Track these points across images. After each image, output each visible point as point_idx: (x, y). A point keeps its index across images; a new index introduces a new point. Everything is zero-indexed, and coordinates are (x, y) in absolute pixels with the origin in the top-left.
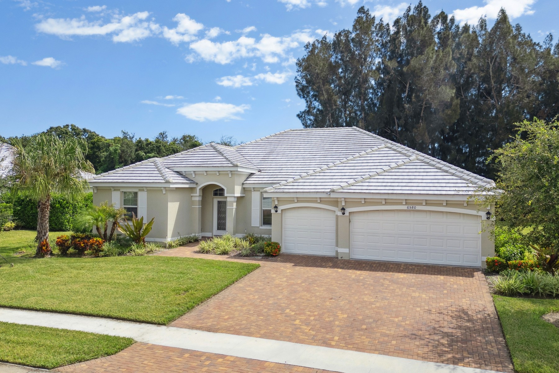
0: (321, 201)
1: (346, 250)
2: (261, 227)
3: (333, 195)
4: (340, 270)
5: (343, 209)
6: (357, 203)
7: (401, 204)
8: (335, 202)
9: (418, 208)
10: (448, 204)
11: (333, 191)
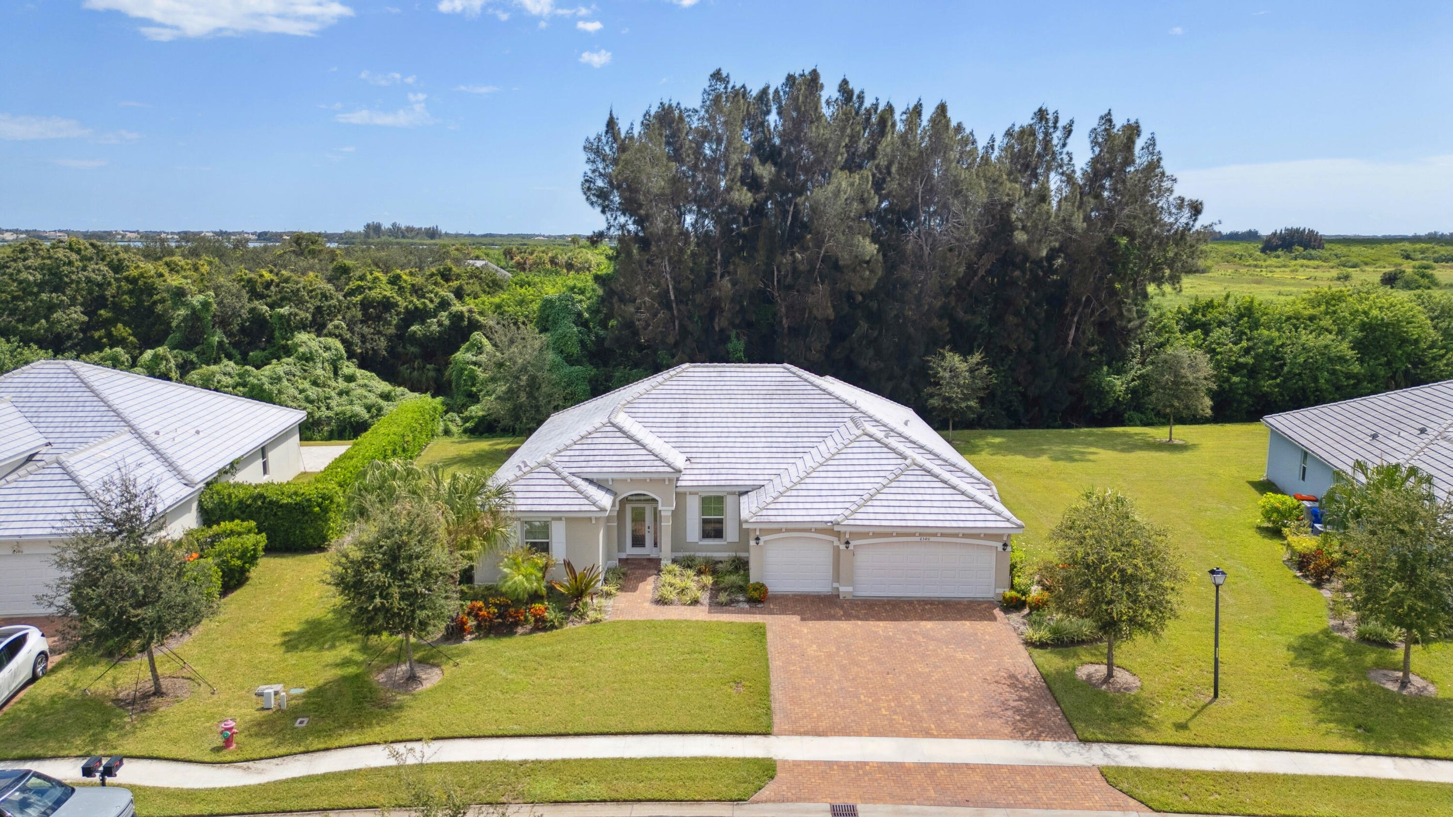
0: (818, 531)
1: (850, 589)
2: (701, 543)
3: (836, 528)
4: (859, 622)
5: (847, 543)
6: (865, 535)
7: (914, 535)
8: (838, 534)
9: (932, 539)
10: (965, 536)
11: (838, 524)
